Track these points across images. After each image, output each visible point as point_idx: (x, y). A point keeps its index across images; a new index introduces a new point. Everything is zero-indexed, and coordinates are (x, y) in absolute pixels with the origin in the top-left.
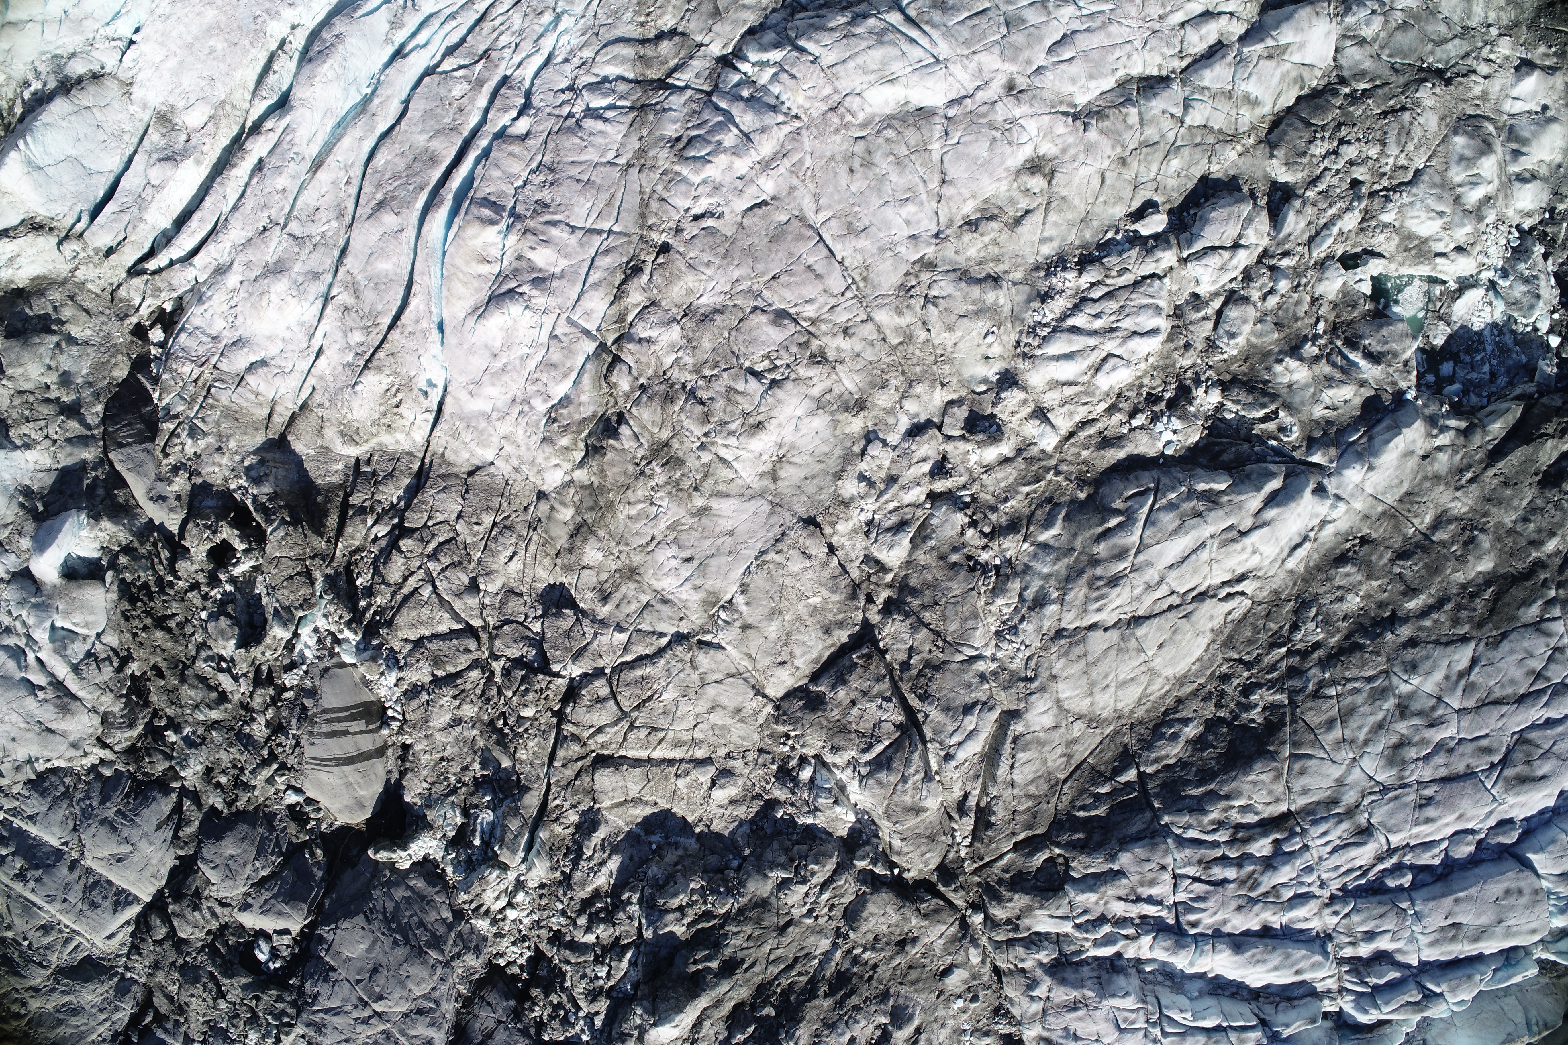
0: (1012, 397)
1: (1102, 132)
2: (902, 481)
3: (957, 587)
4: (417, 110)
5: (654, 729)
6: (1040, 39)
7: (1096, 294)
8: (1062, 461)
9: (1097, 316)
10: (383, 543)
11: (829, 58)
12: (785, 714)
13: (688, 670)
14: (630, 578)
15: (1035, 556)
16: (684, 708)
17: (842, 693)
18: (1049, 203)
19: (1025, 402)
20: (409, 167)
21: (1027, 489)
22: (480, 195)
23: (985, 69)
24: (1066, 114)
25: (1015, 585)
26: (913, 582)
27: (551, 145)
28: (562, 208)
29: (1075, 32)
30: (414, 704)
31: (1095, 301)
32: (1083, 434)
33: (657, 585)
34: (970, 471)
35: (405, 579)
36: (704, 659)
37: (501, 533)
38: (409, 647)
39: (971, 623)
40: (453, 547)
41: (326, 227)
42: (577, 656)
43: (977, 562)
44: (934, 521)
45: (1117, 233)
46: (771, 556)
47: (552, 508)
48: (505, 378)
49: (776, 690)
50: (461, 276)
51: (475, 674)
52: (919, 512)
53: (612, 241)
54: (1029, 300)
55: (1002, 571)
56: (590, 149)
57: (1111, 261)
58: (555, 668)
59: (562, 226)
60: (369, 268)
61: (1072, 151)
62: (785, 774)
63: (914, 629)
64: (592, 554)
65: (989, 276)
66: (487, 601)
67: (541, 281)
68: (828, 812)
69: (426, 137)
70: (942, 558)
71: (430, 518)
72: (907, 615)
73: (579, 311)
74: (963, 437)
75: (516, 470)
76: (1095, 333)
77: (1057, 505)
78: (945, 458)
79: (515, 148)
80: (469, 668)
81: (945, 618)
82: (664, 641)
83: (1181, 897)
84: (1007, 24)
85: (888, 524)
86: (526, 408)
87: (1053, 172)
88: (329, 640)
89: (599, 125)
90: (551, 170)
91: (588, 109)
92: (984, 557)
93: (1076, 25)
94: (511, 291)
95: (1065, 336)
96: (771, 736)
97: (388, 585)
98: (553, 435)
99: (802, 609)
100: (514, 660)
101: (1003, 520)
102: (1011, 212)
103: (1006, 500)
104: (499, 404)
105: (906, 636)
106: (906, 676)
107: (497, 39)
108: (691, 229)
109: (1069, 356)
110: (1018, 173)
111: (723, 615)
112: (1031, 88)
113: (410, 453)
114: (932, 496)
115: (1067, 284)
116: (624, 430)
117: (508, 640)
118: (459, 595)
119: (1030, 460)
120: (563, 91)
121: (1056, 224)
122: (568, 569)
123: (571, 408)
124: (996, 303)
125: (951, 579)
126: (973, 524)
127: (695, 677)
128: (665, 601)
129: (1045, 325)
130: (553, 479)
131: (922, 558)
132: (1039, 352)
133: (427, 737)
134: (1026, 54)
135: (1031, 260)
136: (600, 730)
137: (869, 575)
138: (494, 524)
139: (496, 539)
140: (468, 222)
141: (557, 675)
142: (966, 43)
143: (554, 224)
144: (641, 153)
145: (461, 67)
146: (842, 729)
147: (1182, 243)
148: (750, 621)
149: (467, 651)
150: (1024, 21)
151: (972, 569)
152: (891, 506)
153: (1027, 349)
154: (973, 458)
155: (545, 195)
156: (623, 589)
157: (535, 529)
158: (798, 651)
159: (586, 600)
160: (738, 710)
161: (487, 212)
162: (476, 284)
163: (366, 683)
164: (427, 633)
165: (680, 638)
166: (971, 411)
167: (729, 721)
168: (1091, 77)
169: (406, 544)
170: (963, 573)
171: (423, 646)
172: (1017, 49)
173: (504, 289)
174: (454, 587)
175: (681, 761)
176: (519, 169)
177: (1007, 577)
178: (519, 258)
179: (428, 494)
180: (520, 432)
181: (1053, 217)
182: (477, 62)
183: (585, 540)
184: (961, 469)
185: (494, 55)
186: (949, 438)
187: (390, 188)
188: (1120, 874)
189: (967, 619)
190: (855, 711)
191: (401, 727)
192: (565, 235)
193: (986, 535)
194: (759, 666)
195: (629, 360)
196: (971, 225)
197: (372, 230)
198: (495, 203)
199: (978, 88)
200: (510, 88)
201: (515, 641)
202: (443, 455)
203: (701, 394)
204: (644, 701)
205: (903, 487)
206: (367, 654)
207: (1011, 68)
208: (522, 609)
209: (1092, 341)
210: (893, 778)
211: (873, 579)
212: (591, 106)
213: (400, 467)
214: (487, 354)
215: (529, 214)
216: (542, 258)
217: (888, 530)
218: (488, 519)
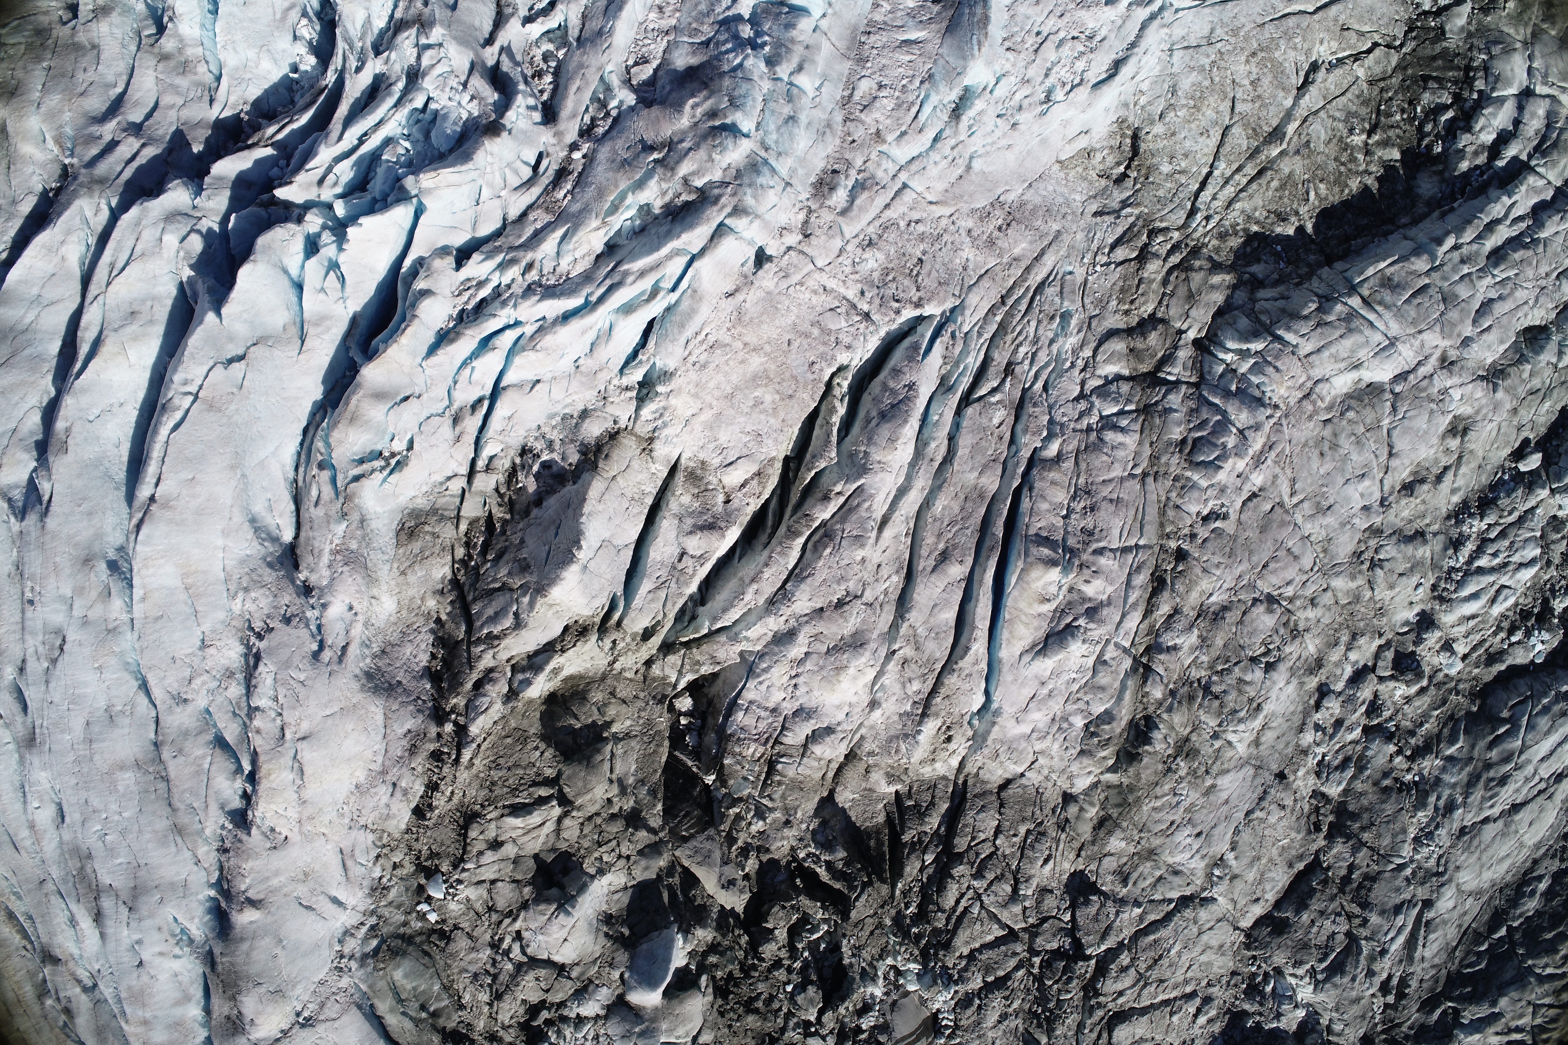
0: (1433, 638)
1: (1507, 391)
2: (1347, 723)
3: (1389, 808)
4: (965, 447)
5: (1162, 981)
6: (1469, 312)
7: (1492, 535)
8: (1459, 681)
9: (1495, 555)
10: (931, 870)
11: (1306, 347)
12: (1256, 940)
13: (1191, 925)
14: (1148, 859)
15: (1444, 769)
16: (1184, 958)
17: (1305, 917)
18: (1460, 457)
19: (1441, 638)
20: (962, 509)
21: (1436, 713)
22: (1032, 531)
23: (1427, 346)
24: (1482, 378)
25: (1432, 799)
26: (1351, 808)
27: (1083, 466)
28: (1104, 533)
29: (1491, 301)
30: (969, 1012)
31: (1492, 541)
32: (1475, 655)
33: (1170, 860)
34: (1395, 703)
35: (958, 902)
36: (1204, 915)
37: (1036, 840)
38: (964, 963)
39: (1400, 837)
40: (995, 861)
41: (887, 584)
42: (1104, 936)
43: (1402, 783)
44: (1369, 753)
45: (1504, 473)
46: (1258, 814)
47: (1082, 809)
48: (1051, 703)
49: (1246, 923)
50: (1023, 618)
51: (1021, 973)
52: (1359, 748)
53: (1142, 556)
54: (1446, 549)
55: (1421, 787)
56: (1116, 465)
57: (1503, 502)
58: (1088, 952)
59: (1108, 554)
60: (932, 620)
61: (1484, 411)
62: (1253, 990)
63: (1355, 851)
64: (1116, 843)
65: (1417, 532)
66: (1027, 904)
67: (1092, 612)
68: (1290, 1016)
69: (976, 474)
70: (1376, 784)
71: (973, 839)
72: (1348, 837)
73: (1122, 632)
74: (1392, 677)
75: (1046, 778)
76: (1492, 570)
77: (1458, 721)
78: (1376, 695)
79: (1053, 475)
80: (1017, 968)
81: (1379, 836)
82: (1172, 906)
83: (1539, 1021)
84: (1444, 300)
85: (1336, 763)
86: (1065, 725)
87: (1465, 431)
88: (892, 973)
89: (1119, 438)
90: (1088, 493)
91: (1102, 417)
92: (1409, 777)
93: (1493, 294)
94: (1068, 626)
95: (1475, 578)
96: (1240, 961)
97: (944, 911)
98: (1093, 749)
99: (1275, 851)
100: (1052, 952)
101: (1420, 743)
102: (1436, 471)
103: (1421, 724)
104: (1041, 725)
105: (1347, 855)
106: (1348, 889)
107: (1015, 351)
108: (1203, 533)
109: (1475, 596)
110: (1443, 437)
111: (1217, 872)
112: (1461, 359)
113: (945, 778)
114: (1366, 730)
115: (1474, 529)
116: (1157, 735)
117: (1048, 935)
118: (1005, 906)
119: (1439, 685)
120: (1077, 399)
121: (1464, 475)
122: (1091, 859)
123: (1114, 724)
124: (1423, 557)
125: (1383, 802)
126: (1399, 752)
127: (1195, 930)
128: (1176, 873)
129: (1458, 570)
130: (1082, 784)
131: (1359, 786)
132: (1454, 596)
133: (979, 1037)
134: (1459, 328)
135: (1444, 510)
136: (1121, 994)
137: (1317, 809)
138: (1028, 832)
139: (1032, 847)
140: (1031, 564)
141: (1090, 958)
142: (1414, 323)
143: (1099, 552)
144: (1154, 458)
145: (994, 391)
146: (1305, 946)
147: (1552, 477)
148: (1237, 871)
149: (1015, 954)
150: (1457, 296)
151: (1400, 790)
152: (1337, 747)
153: (1445, 594)
154: (1399, 693)
155: (1089, 522)
156: (1140, 869)
157: (1063, 830)
158: (1268, 887)
159: (1107, 883)
160: (1221, 946)
161: (1046, 552)
162: (1036, 623)
163: (923, 1002)
164: (977, 945)
165: (1185, 901)
166: (1397, 652)
167: (1214, 957)
168: (1502, 342)
169: (959, 870)
170: (1394, 795)
171: (975, 959)
172: (1453, 325)
173: (1061, 627)
174: (1000, 899)
175: (1175, 999)
176: (1061, 496)
177: (1427, 794)
178: (1071, 590)
179: (969, 817)
180: (1056, 746)
181: (1463, 470)
182: (1003, 381)
183: (1110, 833)
184: (1388, 703)
185: (1018, 369)
186: (1381, 679)
187: (950, 535)
188: (1500, 1015)
189: (1397, 834)
190: (1315, 930)
191: (953, 1032)
192: (1111, 562)
193: (1408, 758)
194: (1238, 907)
195: (1160, 670)
196: (1408, 488)
197: (938, 583)
198: (1047, 538)
199: (1419, 363)
200: (1035, 405)
201: (1054, 935)
202: (977, 775)
203: (1216, 689)
204: (1156, 961)
205: (1348, 729)
206: (928, 979)
207: (1447, 343)
208: (1055, 904)
209: (1491, 579)
210: (1346, 980)
211: (1322, 811)
212: (1104, 413)
213: (939, 793)
214: (1036, 683)
215: (1080, 546)
216: (1095, 589)
217: (1337, 768)
218: (1022, 830)
